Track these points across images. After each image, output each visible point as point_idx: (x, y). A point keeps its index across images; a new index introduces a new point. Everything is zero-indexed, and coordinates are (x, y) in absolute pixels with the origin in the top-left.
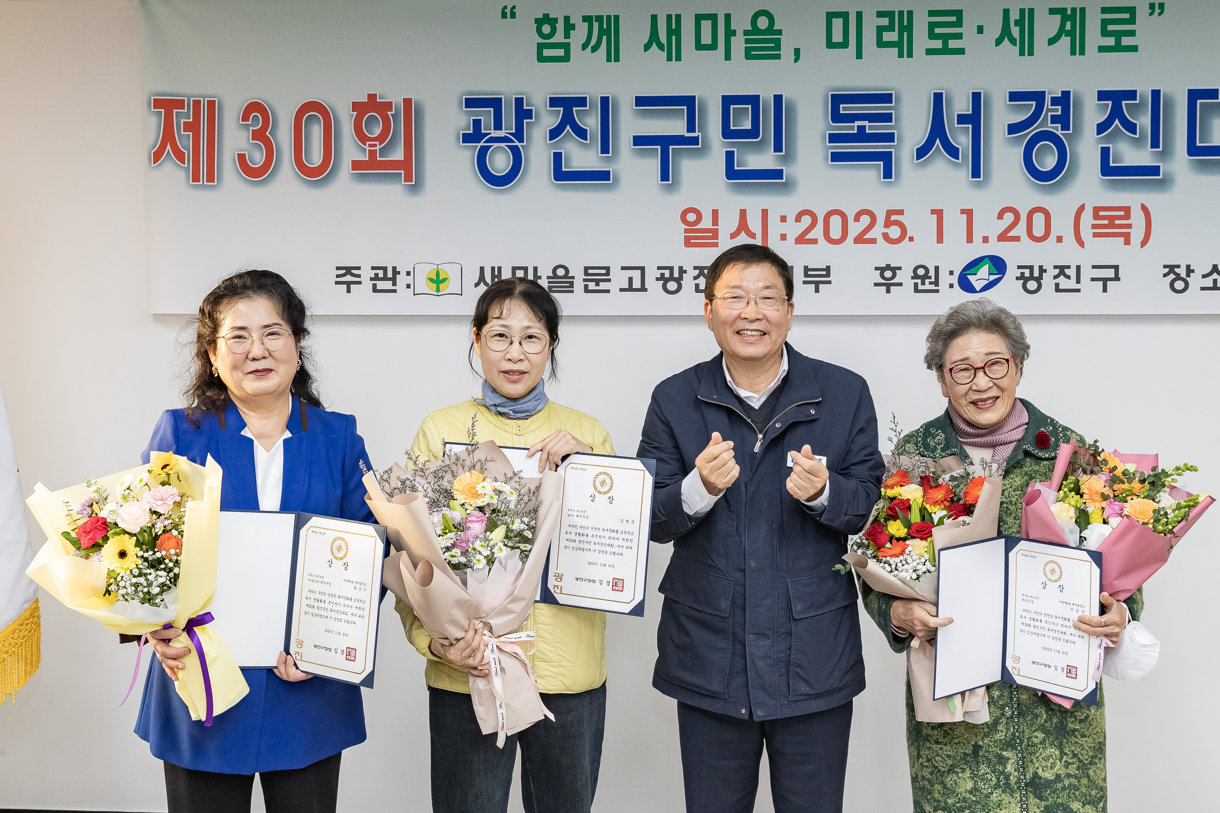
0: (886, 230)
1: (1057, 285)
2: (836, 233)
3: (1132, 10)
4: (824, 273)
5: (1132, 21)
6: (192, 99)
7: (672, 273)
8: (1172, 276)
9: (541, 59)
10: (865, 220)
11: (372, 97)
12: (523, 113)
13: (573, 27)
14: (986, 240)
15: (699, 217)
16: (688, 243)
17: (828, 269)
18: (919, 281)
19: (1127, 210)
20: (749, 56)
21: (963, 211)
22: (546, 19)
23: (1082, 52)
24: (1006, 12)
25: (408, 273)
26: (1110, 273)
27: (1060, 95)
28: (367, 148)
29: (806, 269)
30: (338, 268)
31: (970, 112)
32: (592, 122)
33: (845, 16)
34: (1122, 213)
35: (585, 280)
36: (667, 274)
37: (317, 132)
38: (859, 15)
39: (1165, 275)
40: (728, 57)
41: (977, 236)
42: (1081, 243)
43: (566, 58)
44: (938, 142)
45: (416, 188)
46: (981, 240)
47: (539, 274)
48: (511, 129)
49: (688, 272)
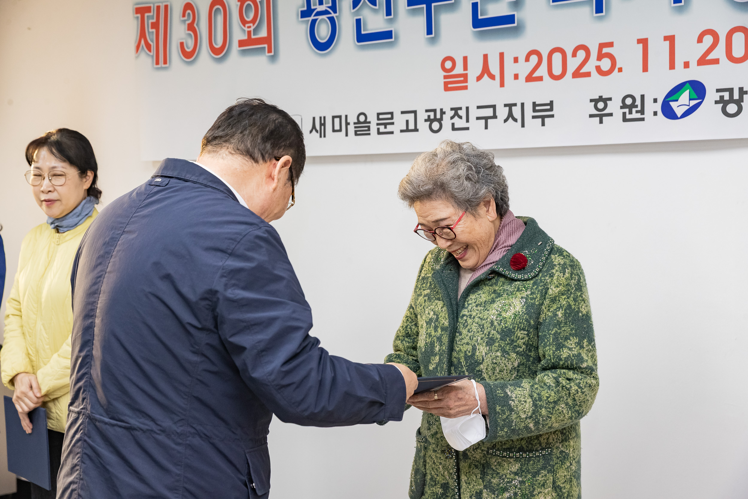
0: (598, 63)
2: (557, 70)
4: (548, 107)
6: (156, 5)
7: (435, 115)
10: (581, 54)
14: (686, 65)
15: (455, 64)
16: (447, 89)
17: (551, 103)
18: (627, 110)
21: (666, 38)
28: (247, 29)
29: (535, 105)
35: (378, 124)
36: (432, 115)
37: (220, 21)
41: (679, 62)
45: (274, 58)
46: (682, 65)
47: (348, 121)
48: (329, 3)
49: (446, 113)
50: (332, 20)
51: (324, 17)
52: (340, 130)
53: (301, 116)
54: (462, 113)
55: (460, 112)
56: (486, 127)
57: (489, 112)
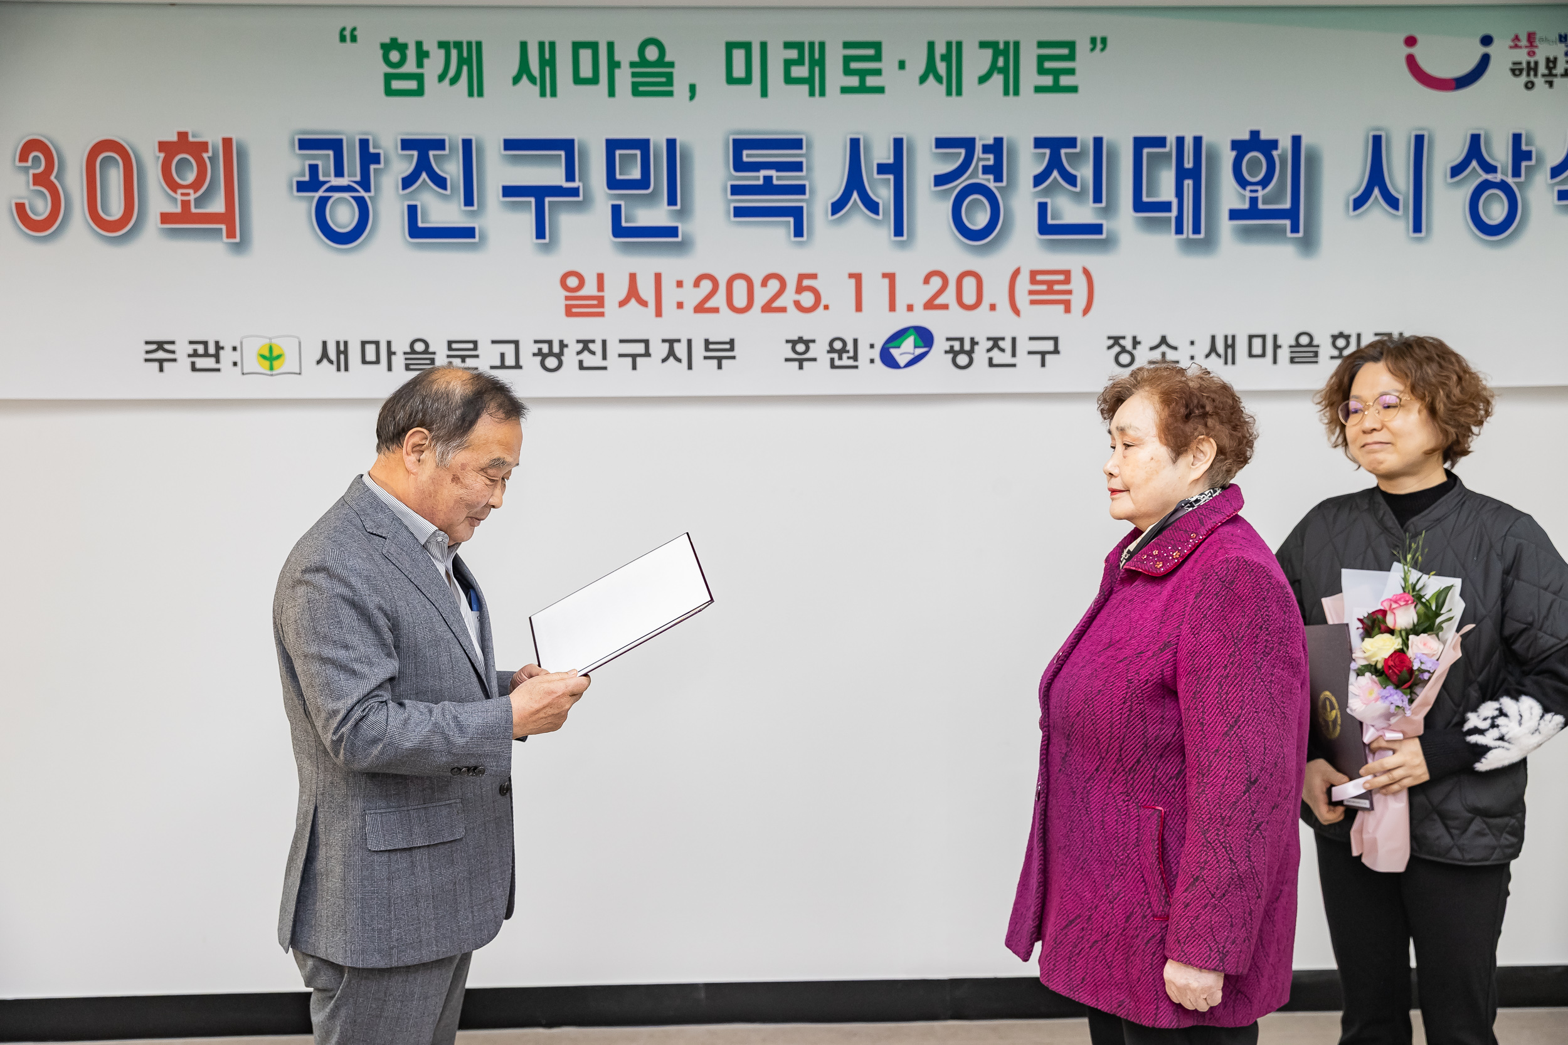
0: (797, 297)
1: (991, 359)
2: (740, 301)
3: (1071, 45)
4: (728, 346)
5: (1071, 57)
7: (551, 347)
8: (1117, 349)
9: (389, 92)
10: (774, 285)
11: (183, 135)
12: (369, 158)
13: (426, 54)
14: (910, 308)
15: (582, 280)
16: (569, 312)
17: (732, 342)
18: (835, 356)
19: (1067, 274)
20: (636, 92)
21: (885, 275)
22: (392, 45)
23: (1016, 93)
24: (931, 46)
25: (235, 349)
26: (1049, 346)
27: (991, 142)
28: (179, 198)
29: (706, 342)
30: (147, 343)
31: (891, 161)
32: (452, 169)
33: (747, 46)
34: (1061, 277)
35: (448, 356)
36: (545, 348)
37: (115, 177)
38: (764, 46)
39: (1109, 348)
40: (612, 93)
41: (901, 304)
42: (1017, 312)
43: (419, 92)
44: (855, 195)
45: (241, 246)
46: (905, 308)
47: (393, 349)
48: (356, 176)
49: (569, 346)
50: (361, 203)
51: (346, 195)
52: (377, 362)
53: (298, 338)
54: (597, 347)
55: (591, 346)
56: (634, 367)
57: (640, 348)
